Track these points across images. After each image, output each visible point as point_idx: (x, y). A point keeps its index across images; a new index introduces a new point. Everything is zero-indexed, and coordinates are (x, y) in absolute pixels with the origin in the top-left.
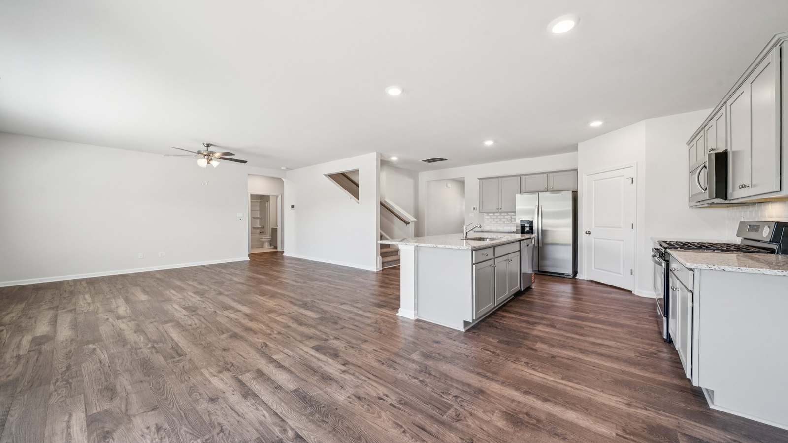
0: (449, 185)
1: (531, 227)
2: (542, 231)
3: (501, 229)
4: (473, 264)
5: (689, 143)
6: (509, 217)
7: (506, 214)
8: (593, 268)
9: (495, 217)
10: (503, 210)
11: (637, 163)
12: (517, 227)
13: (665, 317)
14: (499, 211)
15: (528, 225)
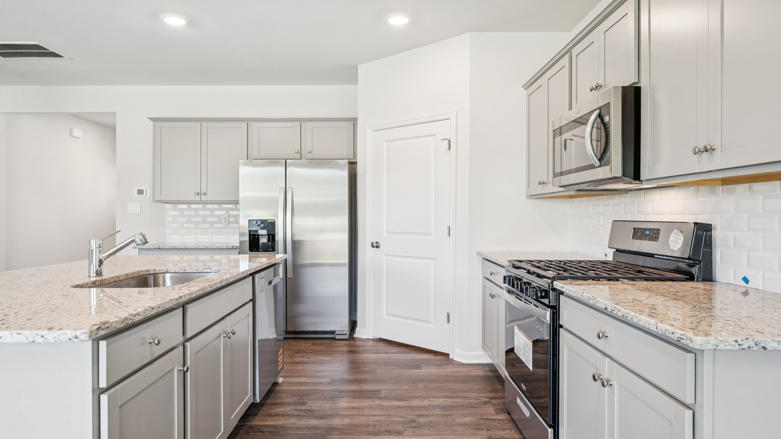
0: (77, 132)
1: (272, 237)
2: (294, 242)
3: (205, 240)
4: (98, 392)
5: (527, 86)
6: (223, 213)
7: (216, 206)
8: (385, 316)
9: (193, 213)
10: (209, 198)
11: (457, 111)
12: (241, 235)
13: (550, 426)
14: (201, 199)
15: (264, 232)
